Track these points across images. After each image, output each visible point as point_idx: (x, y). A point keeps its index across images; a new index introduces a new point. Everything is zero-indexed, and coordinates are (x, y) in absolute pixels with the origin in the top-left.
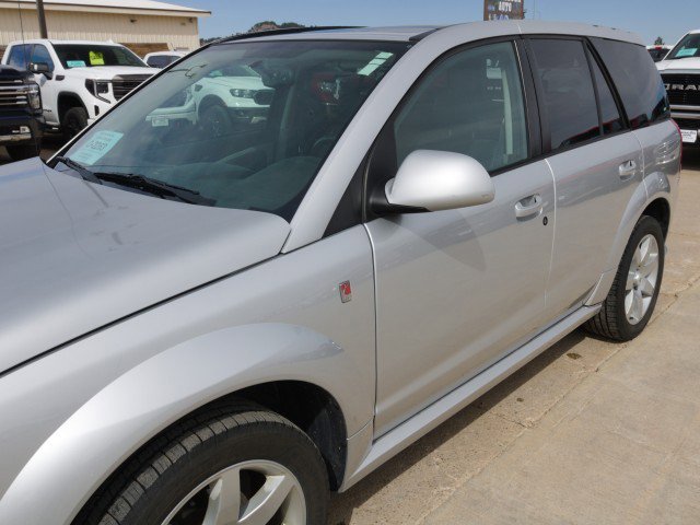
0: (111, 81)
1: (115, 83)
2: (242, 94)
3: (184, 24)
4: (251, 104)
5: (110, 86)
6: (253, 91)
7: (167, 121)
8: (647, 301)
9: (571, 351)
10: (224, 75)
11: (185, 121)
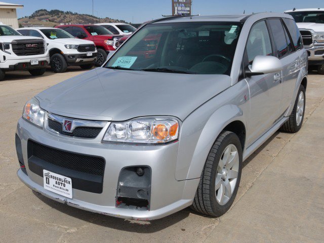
0: (11, 43)
1: (13, 44)
2: (71, 47)
3: (9, 13)
4: (76, 52)
5: (11, 45)
6: (76, 46)
7: (37, 62)
8: (301, 117)
9: (277, 136)
10: (58, 38)
11: (45, 61)
